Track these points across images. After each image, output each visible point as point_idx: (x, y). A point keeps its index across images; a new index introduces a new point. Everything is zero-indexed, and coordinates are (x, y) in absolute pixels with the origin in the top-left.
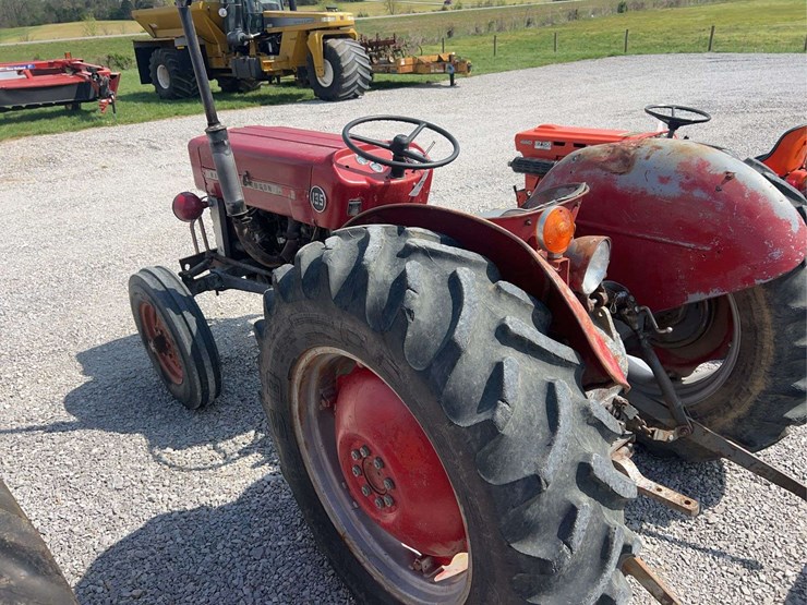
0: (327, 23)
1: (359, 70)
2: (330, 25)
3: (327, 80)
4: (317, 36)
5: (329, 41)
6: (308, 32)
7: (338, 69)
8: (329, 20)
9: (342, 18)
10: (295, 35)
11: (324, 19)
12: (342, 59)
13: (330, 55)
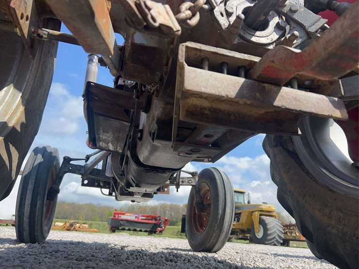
0: (262, 208)
1: (276, 231)
2: (263, 209)
3: (260, 235)
4: (257, 214)
5: (262, 216)
6: (253, 212)
7: (266, 229)
8: (263, 207)
9: (269, 207)
10: (247, 213)
11: (260, 207)
12: (268, 225)
13: (262, 223)
